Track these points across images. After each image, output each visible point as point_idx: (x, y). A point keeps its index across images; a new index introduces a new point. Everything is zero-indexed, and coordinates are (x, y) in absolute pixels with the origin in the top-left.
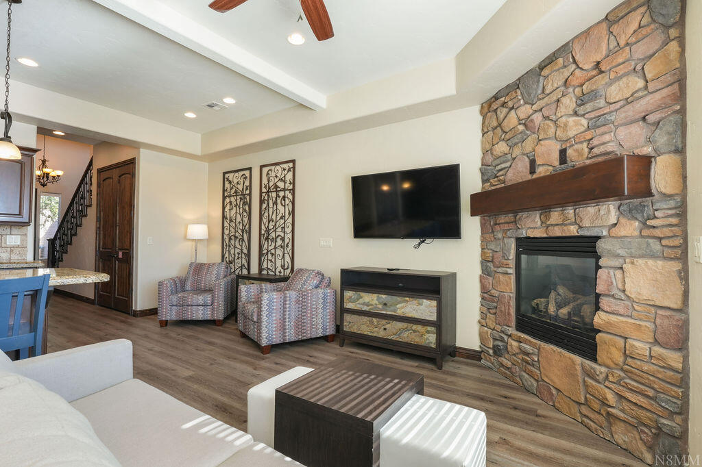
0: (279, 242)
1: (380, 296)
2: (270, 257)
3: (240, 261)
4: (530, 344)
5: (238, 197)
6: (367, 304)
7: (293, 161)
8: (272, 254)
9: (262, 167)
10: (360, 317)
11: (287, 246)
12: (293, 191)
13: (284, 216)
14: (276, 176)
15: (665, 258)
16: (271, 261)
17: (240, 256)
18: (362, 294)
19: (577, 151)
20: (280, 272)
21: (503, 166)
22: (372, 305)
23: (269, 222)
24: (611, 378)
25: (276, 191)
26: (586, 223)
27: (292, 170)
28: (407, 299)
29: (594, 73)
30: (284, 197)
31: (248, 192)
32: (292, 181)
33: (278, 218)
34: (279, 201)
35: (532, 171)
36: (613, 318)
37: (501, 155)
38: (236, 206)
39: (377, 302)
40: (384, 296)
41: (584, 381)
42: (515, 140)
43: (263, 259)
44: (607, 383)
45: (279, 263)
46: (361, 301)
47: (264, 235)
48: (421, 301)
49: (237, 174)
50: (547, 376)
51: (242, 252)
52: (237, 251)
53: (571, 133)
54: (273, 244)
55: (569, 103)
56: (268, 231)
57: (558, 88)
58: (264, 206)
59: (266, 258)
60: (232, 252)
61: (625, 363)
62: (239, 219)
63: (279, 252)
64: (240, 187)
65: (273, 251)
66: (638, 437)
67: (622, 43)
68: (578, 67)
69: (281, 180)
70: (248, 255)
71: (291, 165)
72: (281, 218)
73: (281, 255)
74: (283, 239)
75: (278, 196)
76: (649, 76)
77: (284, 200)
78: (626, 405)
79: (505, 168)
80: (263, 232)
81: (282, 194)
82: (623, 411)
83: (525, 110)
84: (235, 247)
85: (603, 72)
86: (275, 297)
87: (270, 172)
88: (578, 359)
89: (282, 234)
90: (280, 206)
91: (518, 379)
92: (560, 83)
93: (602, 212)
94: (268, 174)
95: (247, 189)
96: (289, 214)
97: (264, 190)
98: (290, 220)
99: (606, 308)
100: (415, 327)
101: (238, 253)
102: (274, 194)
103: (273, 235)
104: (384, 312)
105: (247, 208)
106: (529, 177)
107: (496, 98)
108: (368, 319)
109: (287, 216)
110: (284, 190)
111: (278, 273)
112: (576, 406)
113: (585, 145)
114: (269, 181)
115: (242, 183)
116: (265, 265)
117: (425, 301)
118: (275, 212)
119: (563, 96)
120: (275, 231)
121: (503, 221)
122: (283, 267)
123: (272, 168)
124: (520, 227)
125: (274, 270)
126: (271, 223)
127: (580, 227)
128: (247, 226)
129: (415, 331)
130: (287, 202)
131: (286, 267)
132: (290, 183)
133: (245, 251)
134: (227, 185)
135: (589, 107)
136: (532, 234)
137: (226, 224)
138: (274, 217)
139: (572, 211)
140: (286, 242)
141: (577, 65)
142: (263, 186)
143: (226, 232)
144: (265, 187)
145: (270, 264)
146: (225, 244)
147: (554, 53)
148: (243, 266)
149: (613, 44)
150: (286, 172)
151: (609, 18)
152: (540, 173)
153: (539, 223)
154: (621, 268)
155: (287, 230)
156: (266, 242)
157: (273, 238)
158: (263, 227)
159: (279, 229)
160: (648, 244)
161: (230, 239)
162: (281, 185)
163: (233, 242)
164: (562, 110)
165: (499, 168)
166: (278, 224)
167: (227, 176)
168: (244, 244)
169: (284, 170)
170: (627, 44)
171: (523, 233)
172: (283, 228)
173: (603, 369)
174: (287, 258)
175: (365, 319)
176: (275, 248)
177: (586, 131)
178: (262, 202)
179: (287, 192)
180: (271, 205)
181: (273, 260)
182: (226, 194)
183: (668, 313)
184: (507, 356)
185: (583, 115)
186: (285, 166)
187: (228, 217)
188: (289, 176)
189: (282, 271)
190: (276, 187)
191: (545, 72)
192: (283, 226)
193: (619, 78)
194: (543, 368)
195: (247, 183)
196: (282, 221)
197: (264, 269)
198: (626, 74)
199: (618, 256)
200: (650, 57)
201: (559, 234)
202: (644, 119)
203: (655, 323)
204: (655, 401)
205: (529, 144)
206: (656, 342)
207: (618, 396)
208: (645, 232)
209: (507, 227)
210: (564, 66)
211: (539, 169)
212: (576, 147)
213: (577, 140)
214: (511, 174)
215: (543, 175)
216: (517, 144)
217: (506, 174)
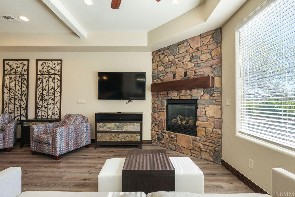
0: (51, 101)
1: (116, 124)
2: (44, 109)
3: (19, 112)
4: (173, 134)
5: (18, 76)
6: (109, 128)
7: (61, 61)
8: (46, 108)
9: (37, 61)
10: (106, 134)
11: (56, 103)
12: (61, 75)
13: (55, 88)
14: (49, 67)
15: (216, 105)
16: (45, 111)
17: (19, 109)
18: (107, 124)
19: (191, 73)
20: (51, 117)
21: (162, 75)
22: (112, 128)
23: (43, 91)
24: (201, 140)
25: (49, 74)
26: (194, 95)
27: (60, 64)
28: (128, 124)
29: (196, 50)
30: (54, 78)
31: (26, 73)
32: (60, 70)
33: (50, 89)
34: (50, 80)
35: (174, 77)
36: (202, 122)
37: (161, 71)
38: (15, 80)
39: (114, 127)
40: (117, 124)
41: (192, 142)
42: (168, 67)
43: (38, 110)
44: (200, 142)
45: (50, 112)
46: (106, 127)
47: (39, 98)
48: (134, 124)
49: (16, 62)
50: (179, 144)
51: (21, 106)
52: (16, 106)
53: (189, 67)
54: (46, 103)
55: (188, 58)
56: (42, 95)
57: (183, 52)
58: (39, 82)
59: (41, 109)
60: (12, 107)
61: (205, 135)
62: (18, 88)
63: (51, 106)
64: (20, 70)
65: (46, 106)
66: (209, 155)
67: (205, 44)
68: (191, 47)
69: (52, 69)
70: (27, 108)
71: (59, 62)
72: (52, 89)
73: (52, 108)
74: (53, 100)
75: (50, 77)
76: (213, 55)
77: (55, 80)
78: (206, 147)
79: (163, 76)
80: (38, 96)
81: (53, 76)
82: (205, 149)
83: (171, 57)
84: (15, 104)
85: (199, 51)
86: (64, 129)
87: (44, 64)
88: (190, 137)
89: (53, 97)
90: (51, 82)
91: (168, 147)
92: (185, 51)
93: (199, 92)
94: (42, 65)
95: (25, 71)
96: (58, 87)
97: (39, 73)
98: (59, 90)
99: (200, 120)
100: (131, 135)
101: (18, 108)
102: (47, 76)
103: (46, 98)
104: (118, 130)
105: (25, 82)
106: (173, 80)
107: (159, 51)
108: (110, 134)
109: (56, 88)
110: (55, 74)
111: (49, 117)
112: (190, 151)
113: (193, 71)
114: (43, 68)
115: (21, 67)
116: (40, 114)
117: (135, 124)
118: (48, 86)
119: (186, 55)
120: (48, 95)
121: (162, 94)
122: (53, 114)
123: (46, 62)
124: (169, 96)
125: (47, 116)
126: (44, 91)
127: (191, 96)
128: (26, 92)
129: (131, 136)
130: (56, 80)
131: (55, 114)
132: (59, 71)
133: (24, 106)
134: (7, 67)
135: (195, 60)
136: (173, 98)
137: (5, 90)
138: (47, 88)
139: (189, 91)
140: (56, 101)
141: (190, 47)
142: (38, 71)
143: (6, 95)
144: (40, 71)
145: (43, 113)
146: (5, 103)
147: (183, 41)
148: (21, 115)
149: (202, 44)
150: (56, 65)
151: (201, 35)
152: (177, 78)
153: (176, 95)
154: (205, 108)
155: (56, 95)
156: (41, 102)
157: (46, 99)
158: (38, 93)
159: (51, 94)
160: (212, 101)
161: (10, 100)
162: (52, 72)
163: (13, 101)
164: (185, 60)
165: (161, 75)
166: (50, 92)
167: (6, 62)
168: (22, 102)
169: (55, 64)
170: (207, 44)
171: (170, 98)
172: (54, 94)
173: (199, 138)
174: (56, 110)
175: (108, 134)
176: (48, 104)
177: (193, 67)
178: (37, 80)
179: (56, 76)
180: (44, 81)
181: (46, 111)
182: (6, 73)
183: (218, 119)
184: (163, 140)
185: (193, 62)
186: (56, 62)
187: (8, 86)
188: (58, 68)
189: (53, 116)
190: (48, 72)
191: (180, 46)
192: (54, 93)
193: (204, 54)
194: (178, 141)
195: (25, 68)
196: (53, 90)
197: (38, 116)
198: (206, 53)
199: (204, 105)
200: (213, 50)
201: (184, 98)
202: (211, 66)
203: (214, 122)
204: (214, 143)
205: (173, 69)
206: (214, 128)
207: (204, 145)
208: (211, 98)
209: (163, 96)
210: (186, 46)
211: (177, 77)
212: (190, 72)
213: (191, 70)
214: (165, 78)
215: (178, 80)
216: (168, 68)
217: (163, 78)
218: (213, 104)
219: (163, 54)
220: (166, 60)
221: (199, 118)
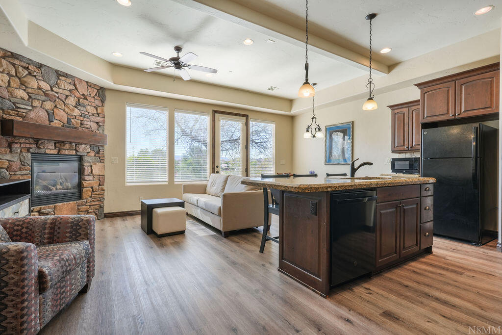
4: (48, 208)
15: (101, 162)
19: (76, 122)
24: (88, 202)
26: (81, 150)
29: (83, 97)
35: (50, 121)
37: (19, 97)
44: (86, 204)
53: (74, 114)
55: (72, 101)
57: (66, 90)
61: (92, 195)
67: (92, 96)
68: (76, 89)
76: (99, 112)
78: (92, 207)
79: (26, 109)
82: (91, 209)
83: (45, 85)
85: (87, 100)
88: (76, 202)
92: (69, 89)
99: (87, 180)
113: (80, 121)
119: (70, 96)
124: (42, 147)
127: (77, 151)
135: (82, 108)
136: (48, 151)
139: (75, 145)
147: (67, 74)
149: (89, 93)
151: (89, 83)
152: (56, 123)
153: (54, 147)
154: (91, 166)
160: (97, 158)
164: (67, 102)
170: (94, 97)
171: (42, 151)
173: (86, 200)
177: (80, 116)
183: (102, 176)
185: (80, 110)
191: (62, 78)
193: (91, 106)
198: (93, 107)
199: (90, 162)
200: (99, 107)
201: (67, 153)
202: (97, 123)
203: (99, 180)
204: (100, 201)
205: (49, 105)
206: (100, 185)
207: (90, 206)
208: (97, 155)
209: (28, 146)
210: (70, 83)
211: (55, 121)
212: (76, 120)
213: (77, 118)
214: (32, 115)
215: (57, 126)
216: (38, 100)
217: (26, 113)
218: (98, 162)
219: (27, 68)
220: (33, 83)
221: (87, 178)
